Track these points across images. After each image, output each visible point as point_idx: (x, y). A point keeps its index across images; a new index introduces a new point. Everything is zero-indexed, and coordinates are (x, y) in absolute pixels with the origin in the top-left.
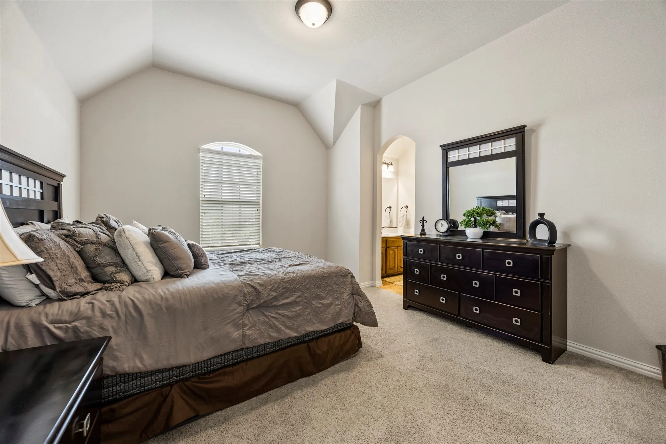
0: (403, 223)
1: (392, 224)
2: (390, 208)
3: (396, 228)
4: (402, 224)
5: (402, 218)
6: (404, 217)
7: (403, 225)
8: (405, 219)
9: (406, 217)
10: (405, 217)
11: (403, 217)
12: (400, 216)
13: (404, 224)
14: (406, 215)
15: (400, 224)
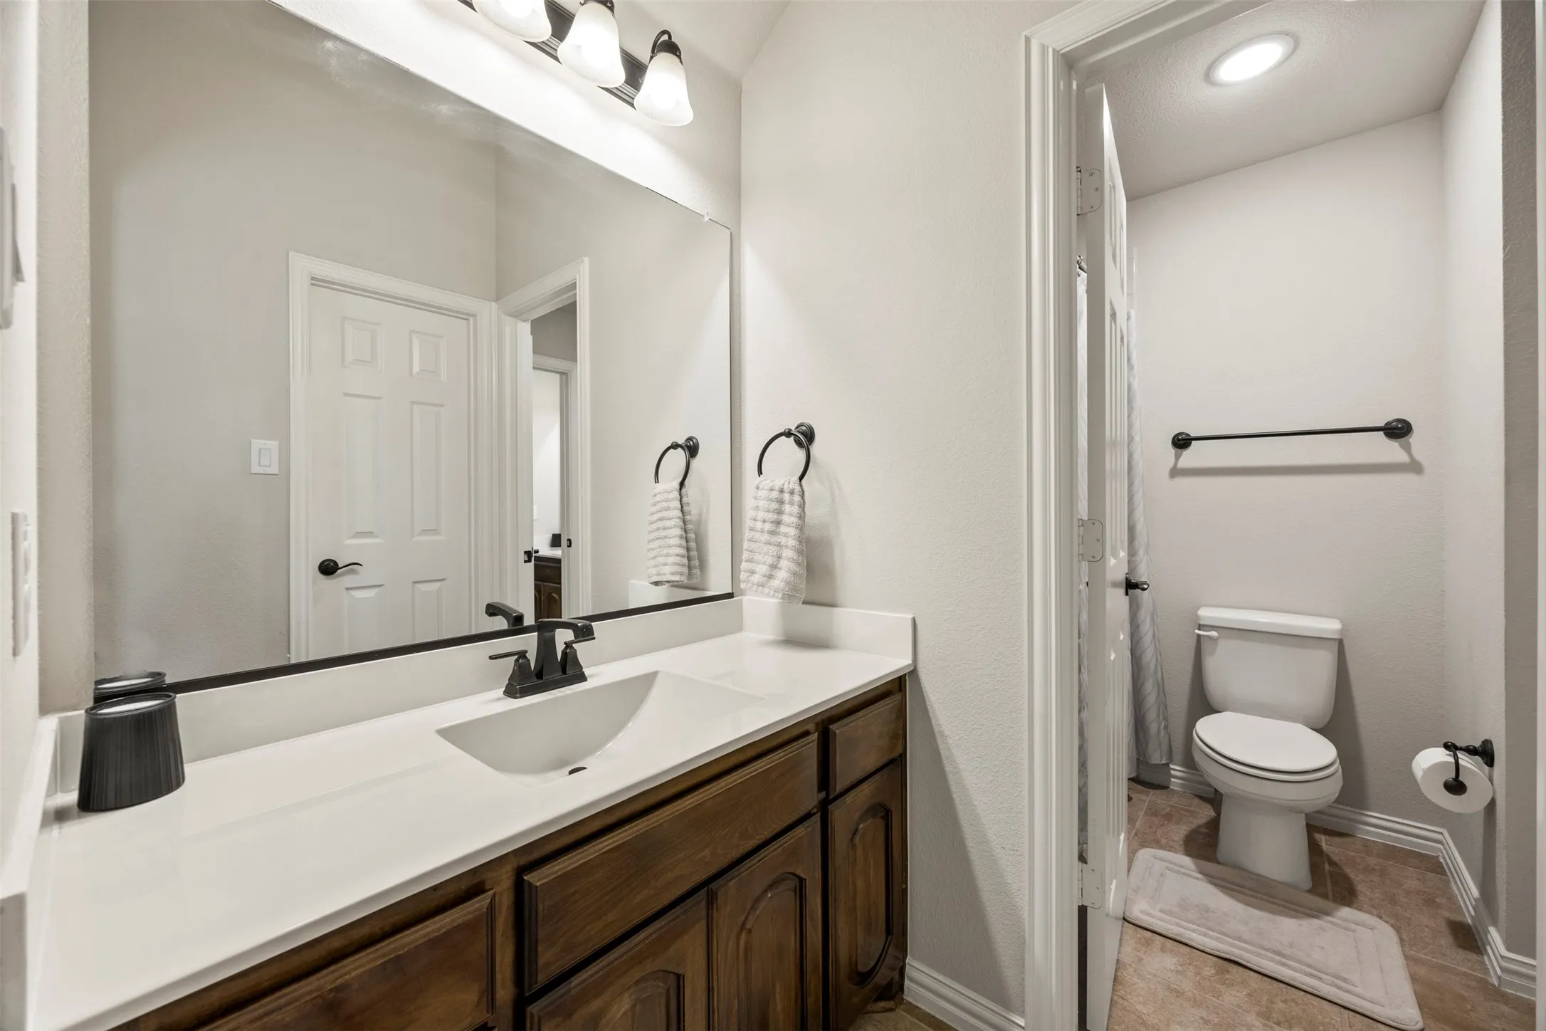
0: (774, 567)
1: (703, 565)
2: (692, 449)
3: (730, 596)
4: (770, 577)
5: (768, 526)
6: (786, 518)
7: (776, 583)
8: (793, 532)
9: (802, 517)
10: (791, 511)
11: (780, 512)
12: (757, 508)
13: (782, 575)
14: (797, 498)
15: (753, 572)
